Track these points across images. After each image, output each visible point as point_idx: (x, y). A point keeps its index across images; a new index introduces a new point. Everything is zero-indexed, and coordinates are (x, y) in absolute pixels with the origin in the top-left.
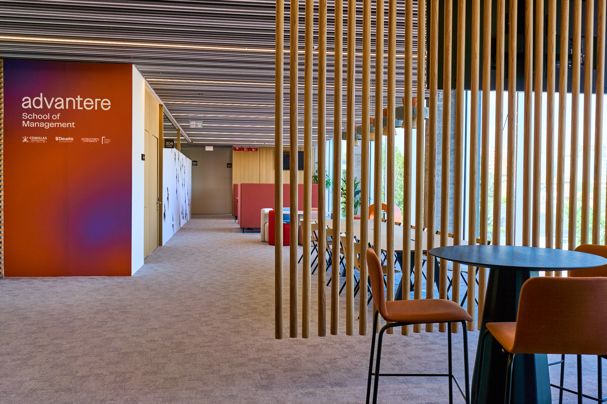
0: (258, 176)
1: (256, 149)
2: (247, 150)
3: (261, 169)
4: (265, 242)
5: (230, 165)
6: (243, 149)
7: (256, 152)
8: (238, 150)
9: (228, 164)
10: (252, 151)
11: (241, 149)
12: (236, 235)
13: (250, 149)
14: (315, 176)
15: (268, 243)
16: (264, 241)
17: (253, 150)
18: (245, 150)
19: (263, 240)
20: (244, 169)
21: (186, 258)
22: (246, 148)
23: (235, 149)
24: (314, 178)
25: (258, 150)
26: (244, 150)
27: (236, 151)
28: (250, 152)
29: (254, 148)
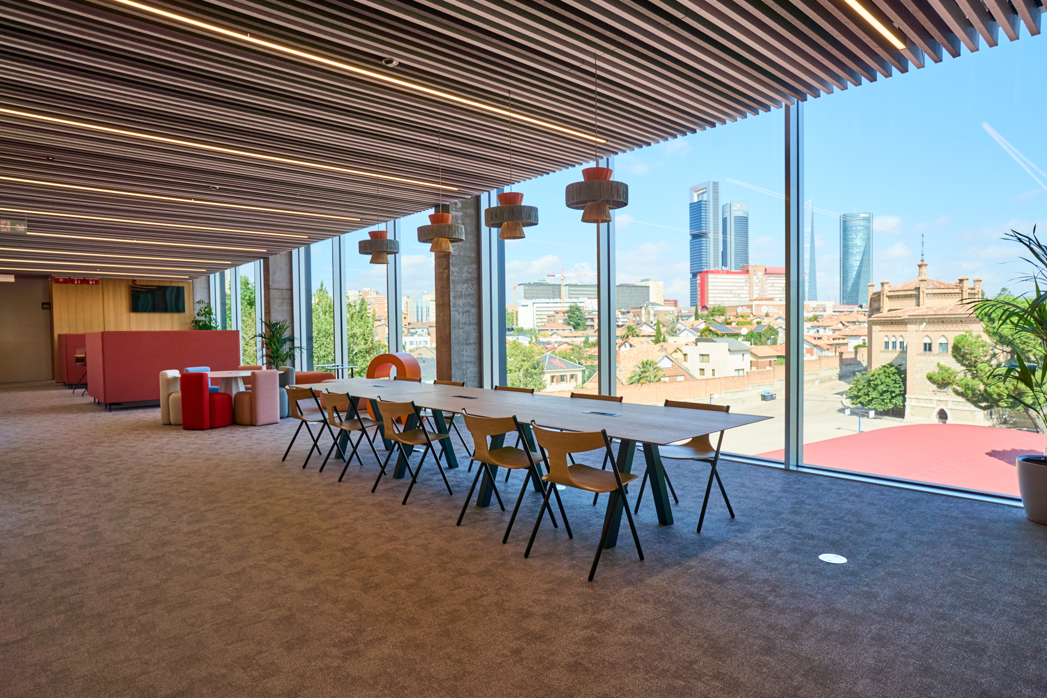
0: (102, 322)
1: (97, 282)
2: (79, 282)
3: (106, 312)
4: (170, 424)
5: (48, 306)
6: (72, 281)
7: (95, 286)
8: (62, 282)
9: (43, 304)
10: (89, 284)
11: (69, 281)
12: (99, 417)
13: (84, 281)
14: (196, 321)
15: (182, 427)
16: (168, 424)
17: (91, 283)
18: (76, 282)
19: (166, 422)
20: (76, 311)
21: (36, 478)
22: (78, 280)
23: (57, 281)
24: (194, 324)
25: (100, 282)
26: (74, 283)
27: (59, 284)
28: (85, 286)
29: (92, 281)
